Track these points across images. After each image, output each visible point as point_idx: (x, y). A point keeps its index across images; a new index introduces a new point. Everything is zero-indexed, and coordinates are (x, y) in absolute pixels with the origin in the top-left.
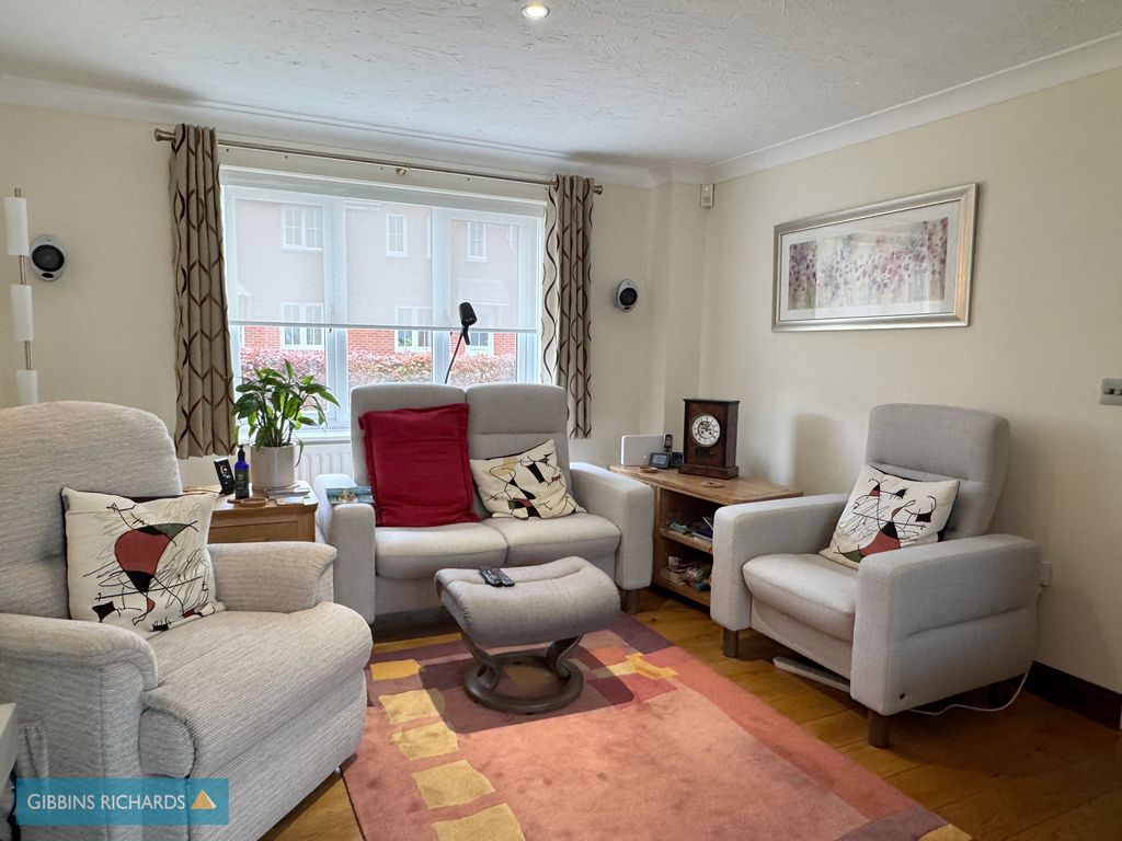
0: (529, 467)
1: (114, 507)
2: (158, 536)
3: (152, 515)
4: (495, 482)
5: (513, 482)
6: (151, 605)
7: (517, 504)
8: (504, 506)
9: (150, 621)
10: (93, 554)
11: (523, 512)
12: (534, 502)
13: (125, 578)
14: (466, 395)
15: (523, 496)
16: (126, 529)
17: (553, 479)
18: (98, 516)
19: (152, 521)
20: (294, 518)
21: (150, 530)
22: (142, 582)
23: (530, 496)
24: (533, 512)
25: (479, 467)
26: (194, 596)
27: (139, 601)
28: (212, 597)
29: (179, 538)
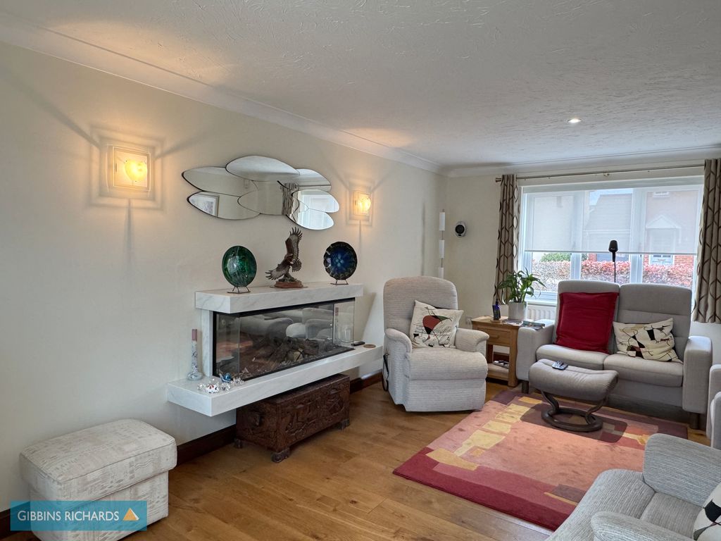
0: (648, 331)
1: (427, 308)
2: (437, 319)
3: (438, 313)
4: (623, 335)
5: (634, 337)
6: (429, 338)
7: (632, 348)
8: (624, 348)
9: (428, 342)
10: (418, 320)
11: (633, 353)
12: (642, 350)
13: (424, 328)
14: (620, 289)
15: (637, 345)
16: (428, 314)
17: (662, 340)
18: (421, 309)
19: (437, 314)
20: (509, 330)
21: (436, 317)
22: (429, 331)
23: (641, 346)
24: (639, 355)
25: (618, 326)
26: (444, 340)
27: (426, 336)
28: (450, 343)
29: (444, 322)
